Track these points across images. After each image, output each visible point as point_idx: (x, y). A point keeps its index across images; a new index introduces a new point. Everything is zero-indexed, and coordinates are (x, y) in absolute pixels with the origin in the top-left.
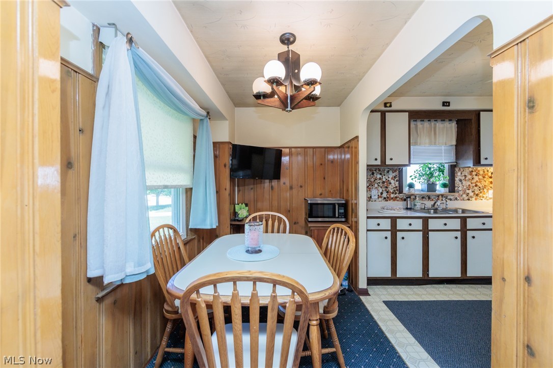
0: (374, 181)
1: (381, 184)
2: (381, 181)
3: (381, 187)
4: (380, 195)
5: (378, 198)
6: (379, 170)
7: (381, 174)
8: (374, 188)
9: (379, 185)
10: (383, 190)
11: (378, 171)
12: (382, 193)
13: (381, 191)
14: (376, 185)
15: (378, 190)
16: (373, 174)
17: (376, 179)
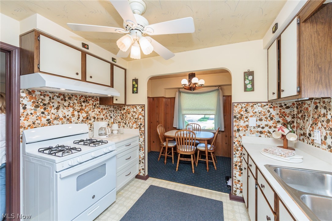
0: (318, 118)
1: (325, 123)
2: (325, 119)
3: (325, 128)
4: (323, 140)
5: (322, 144)
6: (324, 102)
7: (325, 108)
8: (317, 127)
9: (322, 125)
10: (326, 133)
11: (322, 104)
12: (326, 138)
13: (324, 134)
14: (319, 125)
15: (322, 133)
16: (317, 107)
17: (320, 116)
